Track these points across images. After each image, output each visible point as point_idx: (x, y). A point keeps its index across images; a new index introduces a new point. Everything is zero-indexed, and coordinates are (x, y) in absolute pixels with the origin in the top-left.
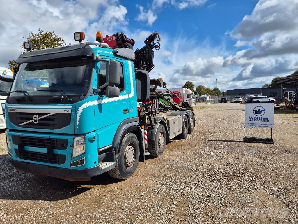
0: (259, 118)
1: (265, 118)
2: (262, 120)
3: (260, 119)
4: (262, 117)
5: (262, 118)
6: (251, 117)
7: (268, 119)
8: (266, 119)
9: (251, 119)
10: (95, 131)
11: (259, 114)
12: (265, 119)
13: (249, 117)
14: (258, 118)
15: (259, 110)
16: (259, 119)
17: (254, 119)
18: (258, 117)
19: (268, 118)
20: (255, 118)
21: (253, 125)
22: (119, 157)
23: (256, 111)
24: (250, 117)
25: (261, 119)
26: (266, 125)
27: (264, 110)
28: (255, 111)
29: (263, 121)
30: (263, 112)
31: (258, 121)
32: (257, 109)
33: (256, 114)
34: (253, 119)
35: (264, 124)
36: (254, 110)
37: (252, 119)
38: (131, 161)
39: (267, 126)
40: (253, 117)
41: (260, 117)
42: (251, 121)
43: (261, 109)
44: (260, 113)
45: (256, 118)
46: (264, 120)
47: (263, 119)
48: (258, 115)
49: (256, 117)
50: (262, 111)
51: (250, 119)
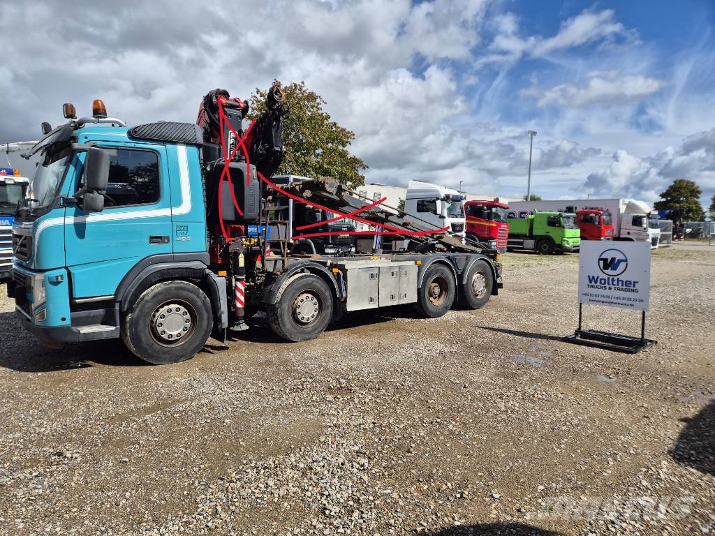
0: (613, 280)
1: (628, 283)
2: (620, 286)
3: (615, 283)
4: (621, 277)
5: (620, 283)
6: (593, 277)
7: (634, 286)
8: (630, 286)
9: (593, 283)
10: (66, 268)
11: (612, 269)
12: (626, 285)
13: (589, 276)
14: (611, 282)
15: (613, 259)
16: (613, 285)
17: (601, 283)
18: (608, 278)
19: (634, 282)
20: (603, 282)
21: (597, 299)
22: (132, 319)
23: (605, 260)
24: (591, 278)
25: (618, 284)
26: (630, 303)
27: (626, 261)
28: (602, 263)
29: (622, 289)
30: (622, 265)
31: (610, 289)
32: (608, 256)
33: (604, 271)
34: (598, 284)
35: (624, 299)
36: (600, 259)
37: (596, 282)
38: (175, 333)
39: (632, 305)
40: (598, 277)
41: (615, 278)
42: (592, 286)
43: (618, 256)
44: (615, 268)
45: (605, 280)
46: (624, 287)
47: (622, 285)
48: (609, 271)
49: (606, 277)
50: (620, 261)
51: (591, 282)
